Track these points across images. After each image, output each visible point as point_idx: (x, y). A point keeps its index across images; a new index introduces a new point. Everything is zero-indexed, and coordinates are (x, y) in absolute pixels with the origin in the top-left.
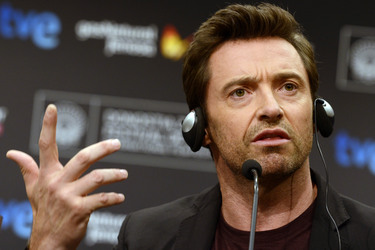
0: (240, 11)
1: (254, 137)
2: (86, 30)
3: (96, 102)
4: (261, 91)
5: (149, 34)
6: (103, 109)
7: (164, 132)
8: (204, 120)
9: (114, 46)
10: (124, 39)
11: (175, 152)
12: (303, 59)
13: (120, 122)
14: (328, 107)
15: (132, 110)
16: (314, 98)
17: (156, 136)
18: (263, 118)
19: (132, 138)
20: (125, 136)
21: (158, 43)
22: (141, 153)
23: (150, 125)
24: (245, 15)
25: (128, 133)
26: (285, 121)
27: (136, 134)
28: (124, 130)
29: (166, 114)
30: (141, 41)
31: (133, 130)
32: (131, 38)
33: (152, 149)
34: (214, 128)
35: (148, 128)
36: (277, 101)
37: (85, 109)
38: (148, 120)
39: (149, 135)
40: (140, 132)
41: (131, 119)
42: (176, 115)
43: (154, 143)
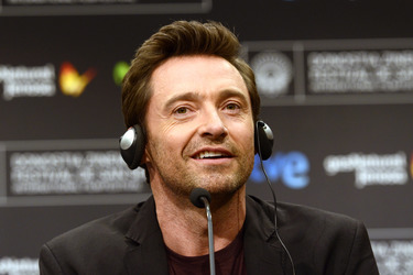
0: (187, 27)
1: (192, 153)
4: (205, 109)
8: (144, 138)
12: (245, 79)
14: (267, 129)
16: (255, 120)
17: (66, 175)
18: (205, 135)
24: (191, 31)
26: (229, 140)
28: (33, 173)
34: (154, 146)
36: (222, 120)
40: (49, 173)
42: (83, 152)
43: (64, 182)
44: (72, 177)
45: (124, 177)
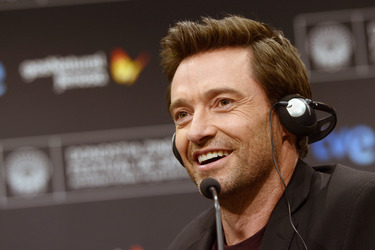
2: (32, 70)
3: (55, 142)
5: (97, 62)
6: (64, 149)
7: (132, 160)
10: (73, 72)
11: (147, 179)
13: (84, 159)
15: (95, 144)
17: (125, 166)
19: (101, 172)
20: (92, 172)
21: (109, 69)
22: (112, 187)
23: (116, 156)
25: (95, 168)
27: (104, 167)
28: (90, 166)
29: (130, 141)
30: (91, 70)
31: (99, 164)
32: (79, 69)
33: (122, 180)
35: (115, 159)
37: (46, 151)
38: (112, 151)
39: (117, 166)
40: (107, 164)
41: (95, 153)
42: (141, 141)
43: (123, 173)
44: (131, 168)
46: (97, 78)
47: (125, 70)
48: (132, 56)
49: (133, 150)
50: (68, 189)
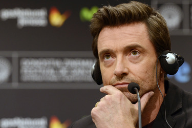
3: (15, 55)
5: (42, 13)
6: (20, 59)
7: (56, 69)
9: (23, 22)
10: (28, 18)
11: (64, 79)
13: (30, 66)
15: (37, 58)
17: (52, 71)
19: (38, 74)
20: (34, 73)
21: (48, 18)
22: (44, 82)
23: (48, 65)
25: (36, 71)
27: (40, 71)
28: (33, 69)
29: (56, 58)
30: (38, 18)
31: (38, 69)
32: (32, 16)
33: (50, 79)
35: (47, 67)
37: (10, 59)
38: (46, 63)
39: (48, 71)
40: (42, 70)
41: (36, 63)
42: (62, 59)
43: (51, 75)
44: (56, 73)
45: (85, 73)
46: (41, 22)
47: (57, 19)
48: (61, 12)
49: (57, 63)
50: (20, 81)
